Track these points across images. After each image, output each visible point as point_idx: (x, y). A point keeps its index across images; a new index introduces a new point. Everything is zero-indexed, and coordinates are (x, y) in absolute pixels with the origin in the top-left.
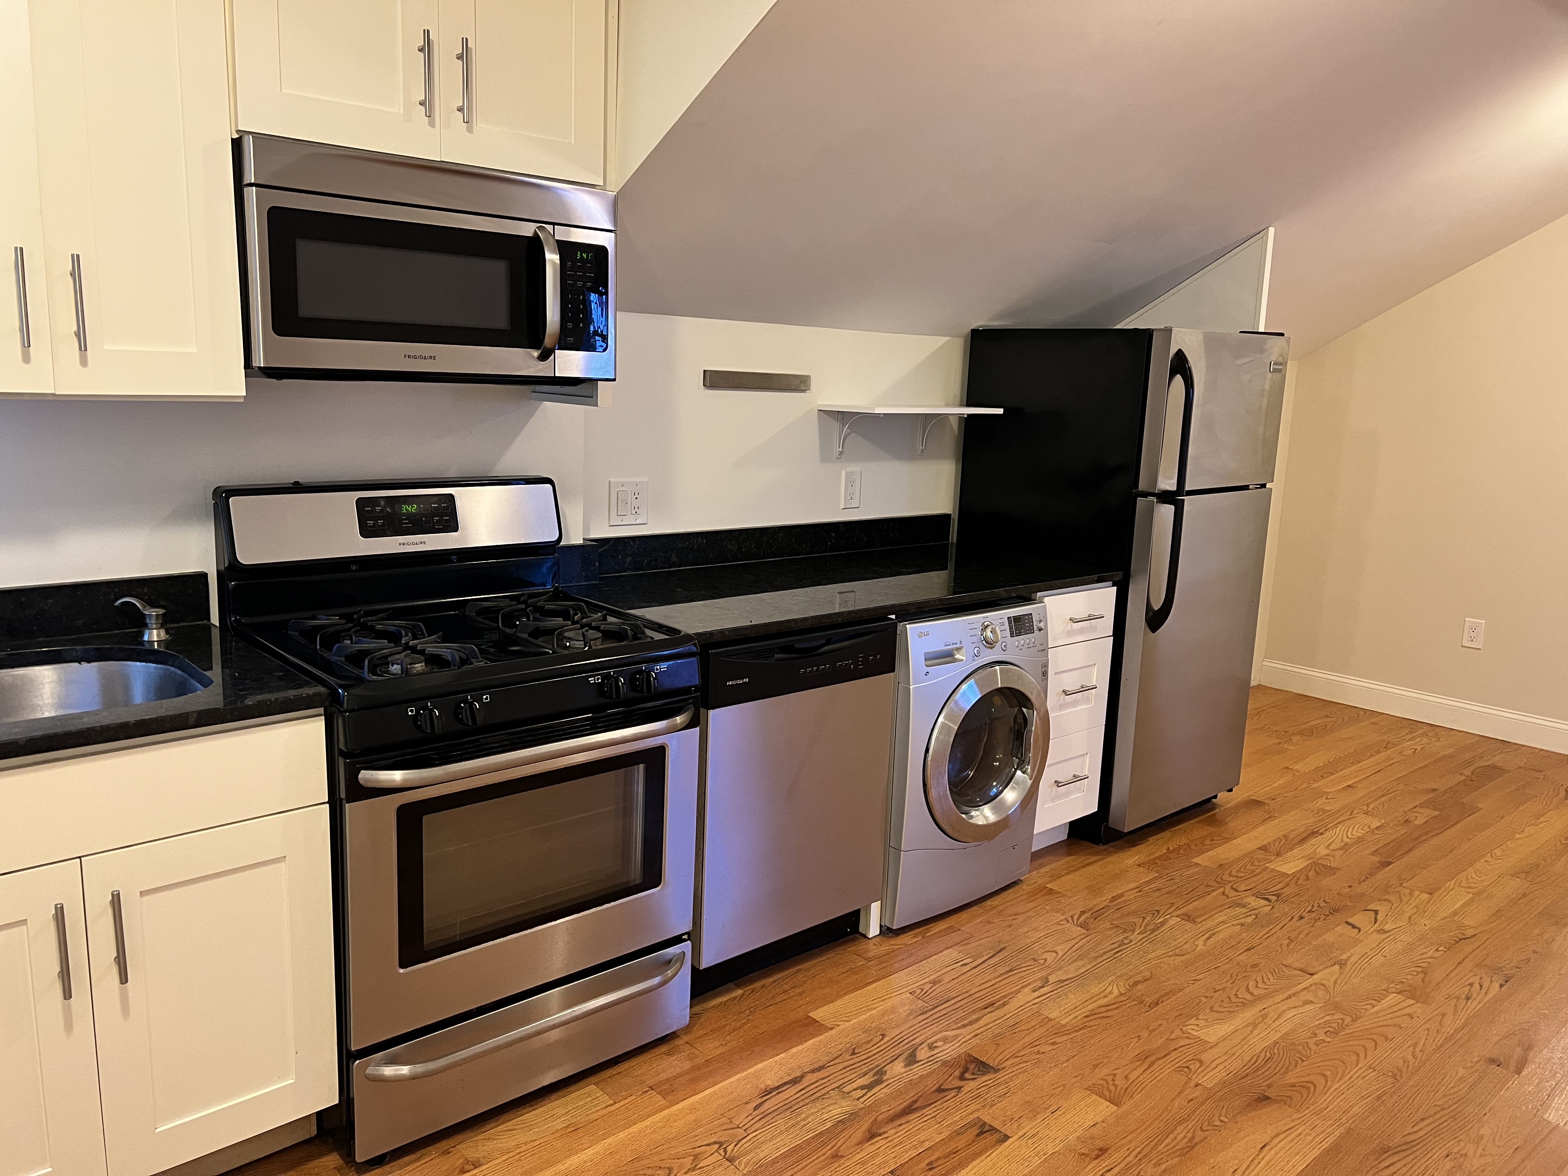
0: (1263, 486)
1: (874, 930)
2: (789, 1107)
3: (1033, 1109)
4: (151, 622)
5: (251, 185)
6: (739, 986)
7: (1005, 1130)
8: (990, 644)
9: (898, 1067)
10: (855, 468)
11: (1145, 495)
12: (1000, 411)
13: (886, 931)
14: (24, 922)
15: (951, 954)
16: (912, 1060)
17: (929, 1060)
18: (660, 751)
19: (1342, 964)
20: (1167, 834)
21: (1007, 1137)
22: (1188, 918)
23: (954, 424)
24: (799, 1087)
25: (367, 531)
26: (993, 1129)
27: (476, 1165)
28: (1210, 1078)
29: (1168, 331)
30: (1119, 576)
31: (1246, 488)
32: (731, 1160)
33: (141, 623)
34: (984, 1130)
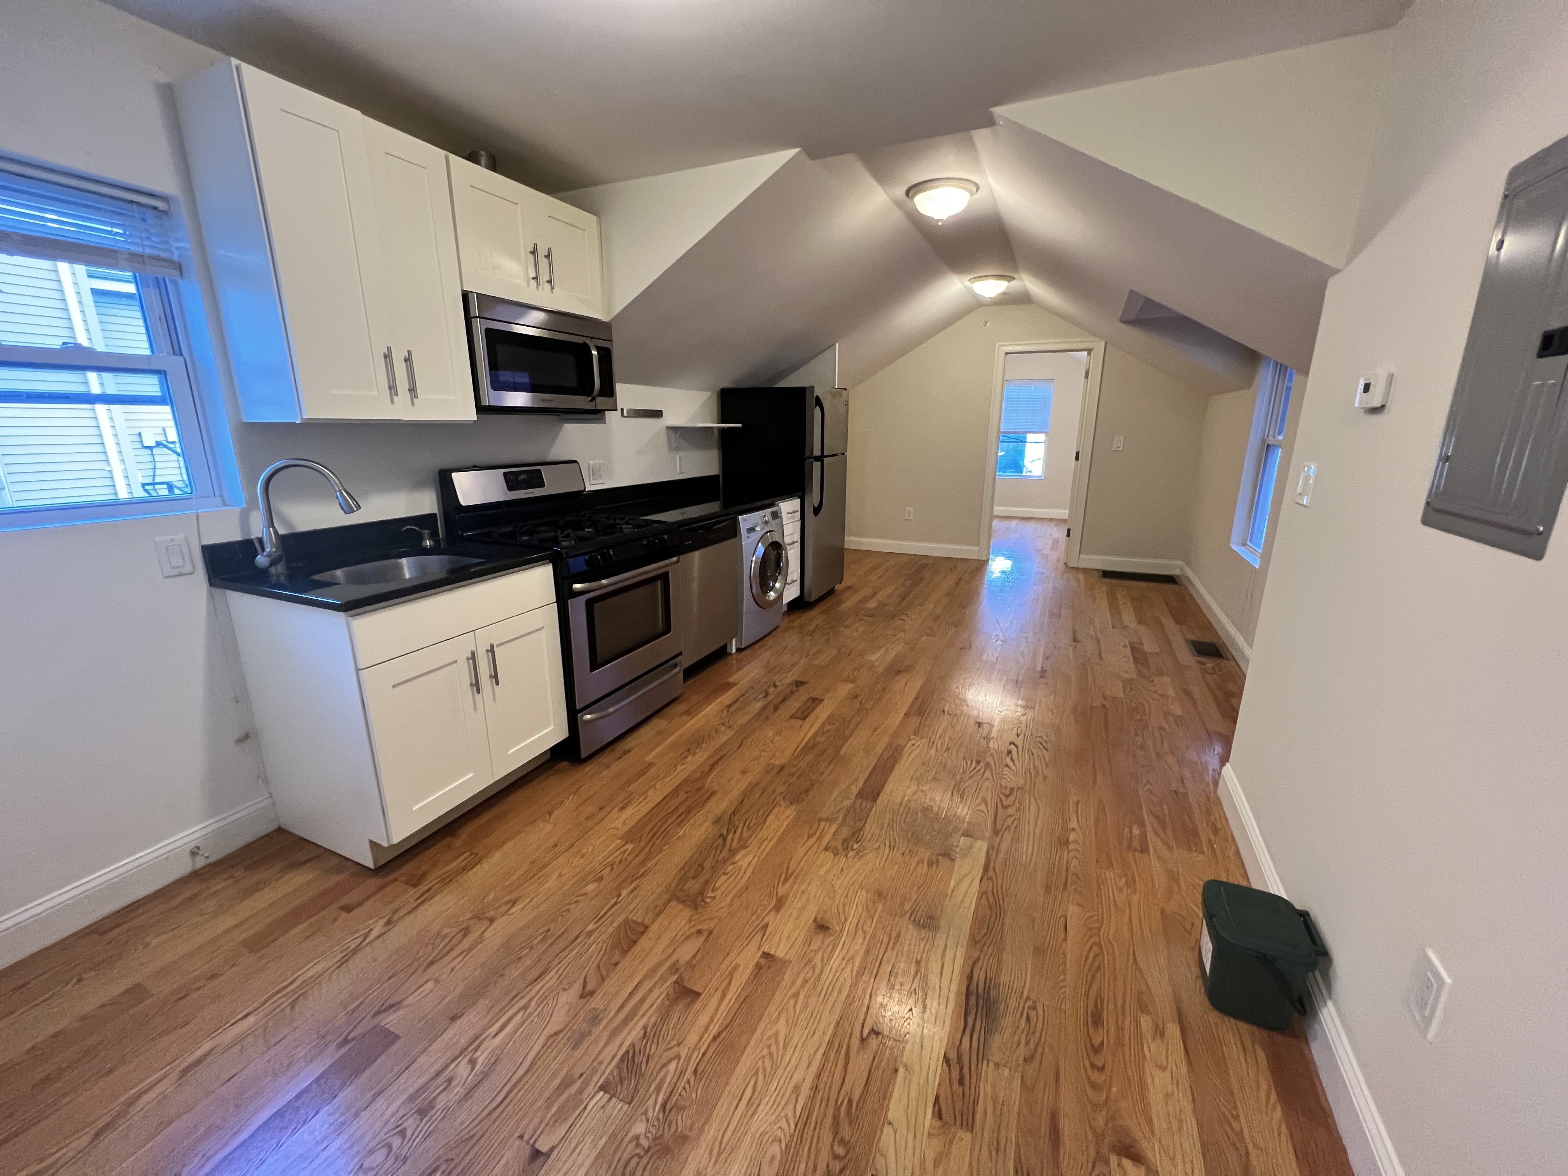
0: (844, 454)
1: (734, 651)
2: (739, 709)
3: (827, 690)
4: (426, 536)
5: (476, 317)
6: (691, 678)
7: (822, 698)
8: (766, 523)
9: (772, 689)
10: (682, 454)
11: (809, 458)
12: (740, 425)
13: (739, 650)
14: (455, 662)
15: (768, 653)
16: (775, 686)
17: (782, 685)
18: (667, 574)
19: (904, 631)
20: (823, 603)
21: (823, 700)
22: (846, 627)
23: (716, 432)
24: (739, 702)
25: (511, 488)
26: (817, 699)
27: (629, 751)
28: (881, 669)
29: (813, 388)
30: (801, 494)
31: (836, 455)
32: (730, 727)
33: (421, 538)
34: (814, 700)
